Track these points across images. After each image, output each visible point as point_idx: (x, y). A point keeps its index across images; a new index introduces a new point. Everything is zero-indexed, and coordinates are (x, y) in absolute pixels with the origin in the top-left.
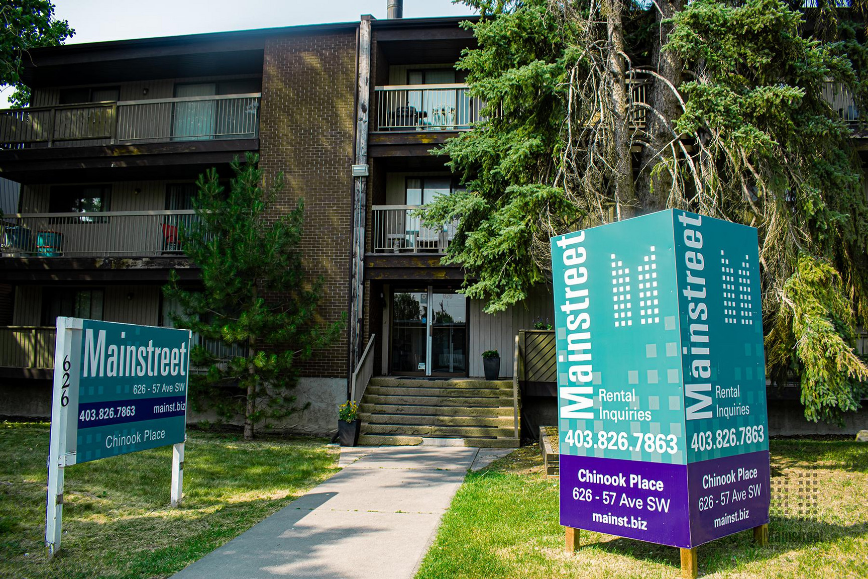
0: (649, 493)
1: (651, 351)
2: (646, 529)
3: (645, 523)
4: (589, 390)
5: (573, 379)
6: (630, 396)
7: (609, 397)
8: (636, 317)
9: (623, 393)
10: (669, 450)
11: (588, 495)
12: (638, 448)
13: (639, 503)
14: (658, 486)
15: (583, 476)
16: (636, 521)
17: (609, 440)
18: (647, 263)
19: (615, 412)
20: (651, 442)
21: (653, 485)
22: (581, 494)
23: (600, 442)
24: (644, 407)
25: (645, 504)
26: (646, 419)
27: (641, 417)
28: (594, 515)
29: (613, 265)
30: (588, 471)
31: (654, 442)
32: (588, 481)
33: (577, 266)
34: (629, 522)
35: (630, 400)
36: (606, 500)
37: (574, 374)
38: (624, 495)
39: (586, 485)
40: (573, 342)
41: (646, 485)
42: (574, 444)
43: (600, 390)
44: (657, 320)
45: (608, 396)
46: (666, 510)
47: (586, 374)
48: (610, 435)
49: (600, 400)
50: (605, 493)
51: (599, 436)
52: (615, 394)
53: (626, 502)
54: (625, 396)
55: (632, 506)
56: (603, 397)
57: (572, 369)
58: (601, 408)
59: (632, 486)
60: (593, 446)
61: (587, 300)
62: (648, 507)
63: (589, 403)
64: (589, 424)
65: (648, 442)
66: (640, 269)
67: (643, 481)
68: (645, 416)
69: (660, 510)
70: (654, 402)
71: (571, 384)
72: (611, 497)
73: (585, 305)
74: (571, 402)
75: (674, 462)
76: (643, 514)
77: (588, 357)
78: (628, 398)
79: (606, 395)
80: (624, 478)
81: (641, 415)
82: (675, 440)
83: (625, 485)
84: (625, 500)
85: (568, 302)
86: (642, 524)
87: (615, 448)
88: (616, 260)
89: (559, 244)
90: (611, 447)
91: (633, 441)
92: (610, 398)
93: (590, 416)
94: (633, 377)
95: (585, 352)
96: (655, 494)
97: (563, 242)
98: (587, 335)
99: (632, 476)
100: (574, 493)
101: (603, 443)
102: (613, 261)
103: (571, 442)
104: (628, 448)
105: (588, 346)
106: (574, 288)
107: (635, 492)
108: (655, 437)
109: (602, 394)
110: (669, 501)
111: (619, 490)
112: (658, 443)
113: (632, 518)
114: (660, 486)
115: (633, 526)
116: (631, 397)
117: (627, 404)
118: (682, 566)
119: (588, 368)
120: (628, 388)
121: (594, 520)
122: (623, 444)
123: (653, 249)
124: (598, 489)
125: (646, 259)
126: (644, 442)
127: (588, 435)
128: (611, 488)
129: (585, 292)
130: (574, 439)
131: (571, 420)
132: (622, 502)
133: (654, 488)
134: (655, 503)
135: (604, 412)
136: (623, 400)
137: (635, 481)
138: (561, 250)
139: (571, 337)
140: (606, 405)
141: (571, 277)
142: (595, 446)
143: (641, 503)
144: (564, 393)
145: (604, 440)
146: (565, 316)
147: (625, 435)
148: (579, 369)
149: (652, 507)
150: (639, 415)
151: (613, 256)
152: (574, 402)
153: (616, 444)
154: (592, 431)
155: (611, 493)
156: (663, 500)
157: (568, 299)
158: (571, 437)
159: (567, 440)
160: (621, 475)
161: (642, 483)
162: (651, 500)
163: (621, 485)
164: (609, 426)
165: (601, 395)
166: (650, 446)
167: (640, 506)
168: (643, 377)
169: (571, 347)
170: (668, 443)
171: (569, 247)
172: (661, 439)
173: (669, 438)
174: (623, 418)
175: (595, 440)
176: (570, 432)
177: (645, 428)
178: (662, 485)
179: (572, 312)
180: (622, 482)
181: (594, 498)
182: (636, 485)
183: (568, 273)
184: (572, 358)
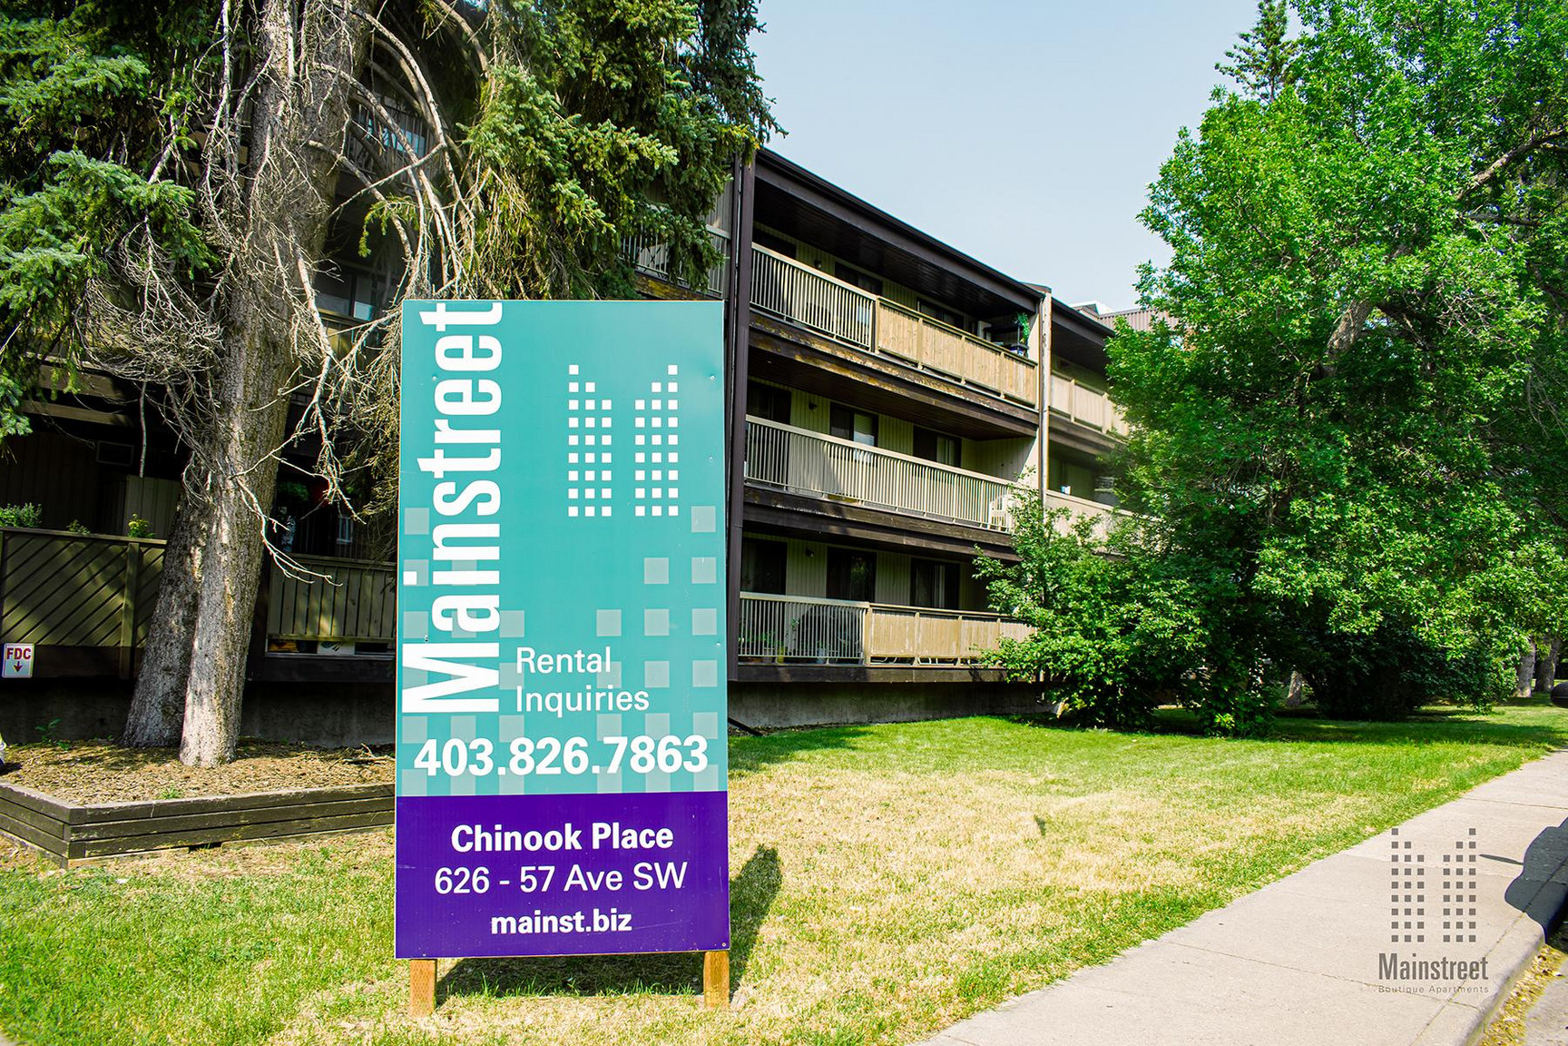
0: (640, 854)
1: (656, 571)
2: (630, 928)
3: (628, 918)
4: (491, 650)
5: (444, 624)
6: (599, 662)
7: (544, 664)
8: (623, 500)
9: (579, 655)
10: (689, 766)
11: (479, 880)
12: (614, 767)
13: (614, 880)
14: (660, 838)
15: (464, 838)
16: (605, 918)
17: (538, 756)
18: (656, 396)
19: (559, 696)
20: (646, 754)
21: (648, 838)
22: (456, 880)
23: (513, 764)
24: (632, 682)
25: (629, 878)
26: (637, 706)
27: (625, 705)
28: (495, 921)
29: (574, 387)
30: (478, 828)
31: (654, 754)
32: (478, 848)
33: (475, 377)
34: (588, 921)
35: (599, 669)
36: (529, 883)
37: (447, 613)
38: (576, 868)
39: (472, 860)
40: (449, 542)
41: (632, 839)
42: (441, 770)
43: (520, 650)
44: (673, 511)
45: (540, 663)
46: (678, 884)
47: (483, 613)
48: (542, 744)
49: (520, 670)
50: (524, 869)
51: (514, 748)
52: (560, 658)
53: (581, 881)
54: (585, 662)
55: (595, 887)
56: (526, 665)
57: (441, 603)
58: (520, 689)
59: (596, 845)
60: (495, 770)
61: (496, 453)
62: (636, 884)
63: (489, 678)
64: (485, 725)
65: (639, 754)
66: (640, 405)
67: (626, 833)
68: (634, 702)
69: (663, 885)
70: (658, 673)
71: (436, 636)
72: (541, 876)
73: (493, 462)
74: (434, 678)
75: (698, 787)
76: (625, 899)
77: (492, 577)
78: (594, 667)
79: (535, 661)
80: (578, 833)
81: (623, 700)
82: (703, 745)
83: (578, 846)
84: (577, 877)
85: (439, 453)
86: (619, 921)
87: (557, 771)
88: (581, 380)
89: (427, 318)
90: (542, 769)
91: (601, 754)
92: (545, 667)
93: (492, 705)
94: (609, 622)
95: (482, 565)
96: (655, 855)
97: (439, 316)
98: (493, 530)
99: (596, 826)
100: (438, 881)
101: (522, 764)
102: (574, 378)
103: (432, 767)
104: (589, 768)
105: (492, 553)
106: (457, 422)
107: (606, 858)
108: (657, 743)
109: (525, 657)
110: (685, 864)
111: (563, 859)
112: (663, 754)
113: (596, 911)
114: (665, 838)
115: (597, 928)
116: (602, 664)
117: (592, 678)
118: (707, 985)
119: (491, 602)
120: (595, 645)
121: (495, 931)
122: (576, 762)
123: (673, 370)
124: (503, 864)
125: (656, 387)
126: (629, 753)
127: (481, 748)
128: (543, 856)
129: (493, 436)
130: (439, 758)
131: (431, 716)
132: (570, 882)
133: (652, 843)
134: (653, 873)
135: (529, 696)
136: (580, 670)
137: (606, 835)
138: (433, 334)
139: (440, 533)
140: (534, 682)
141: (455, 397)
142: (502, 771)
143: (620, 878)
144: (411, 656)
145: (526, 756)
146: (430, 481)
147: (583, 742)
148: (461, 603)
149: (644, 882)
150: (619, 700)
151: (574, 370)
152: (447, 677)
153: (559, 761)
154: (494, 741)
155: (541, 868)
156: (671, 866)
157: (441, 446)
158: (433, 756)
159: (418, 763)
160: (568, 827)
161: (621, 838)
162: (643, 870)
163: (568, 847)
164: (537, 725)
165: (520, 660)
166: (643, 762)
167: (614, 884)
168: (632, 624)
169: (441, 554)
170: (686, 753)
171: (453, 330)
172: (670, 746)
173: (688, 742)
174: (579, 707)
175: (502, 756)
176: (431, 746)
177: (633, 725)
178: (670, 836)
179: (449, 476)
180: (572, 839)
181: (494, 884)
182: (606, 843)
183: (444, 387)
184: (440, 578)
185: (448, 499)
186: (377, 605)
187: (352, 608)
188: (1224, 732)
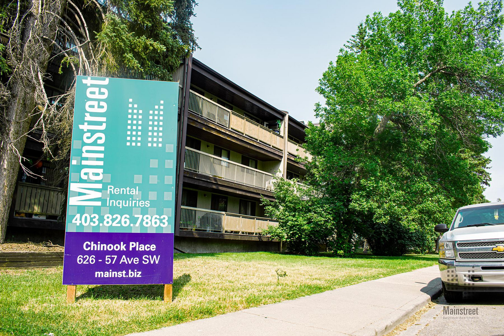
0: (145, 253)
1: (154, 163)
2: (141, 276)
3: (140, 273)
4: (100, 186)
5: (84, 177)
6: (134, 191)
7: (117, 191)
8: (144, 141)
9: (128, 189)
10: (162, 225)
11: (92, 260)
12: (138, 224)
13: (136, 261)
14: (151, 247)
15: (87, 246)
16: (133, 273)
17: (113, 220)
18: (156, 110)
19: (121, 201)
20: (148, 221)
21: (148, 248)
22: (84, 260)
23: (105, 222)
24: (145, 197)
25: (141, 260)
26: (146, 206)
27: (142, 205)
28: (96, 273)
29: (130, 106)
30: (92, 243)
31: (151, 221)
32: (92, 249)
33: (99, 100)
34: (127, 274)
35: (134, 193)
36: (108, 261)
37: (86, 174)
38: (124, 256)
39: (90, 253)
40: (87, 151)
41: (142, 248)
42: (81, 224)
43: (109, 186)
44: (160, 145)
45: (115, 191)
46: (157, 262)
47: (98, 174)
48: (114, 216)
49: (108, 193)
50: (107, 256)
51: (105, 217)
52: (122, 189)
53: (125, 261)
54: (130, 191)
55: (130, 263)
56: (111, 191)
57: (84, 171)
58: (108, 199)
59: (131, 249)
60: (99, 224)
61: (104, 125)
62: (143, 262)
63: (99, 195)
64: (96, 210)
65: (146, 220)
66: (151, 112)
67: (140, 245)
68: (145, 204)
69: (152, 262)
70: (153, 195)
71: (81, 181)
72: (112, 259)
73: (103, 127)
74: (80, 194)
75: (165, 232)
76: (139, 267)
77: (101, 163)
78: (133, 192)
79: (114, 190)
80: (125, 245)
81: (141, 204)
82: (167, 218)
83: (125, 249)
84: (124, 259)
85: (86, 124)
86: (137, 274)
87: (119, 225)
88: (133, 103)
89: (84, 81)
90: (114, 224)
91: (133, 220)
92: (117, 192)
93: (99, 204)
94: (138, 179)
95: (98, 159)
96: (150, 253)
97: (88, 81)
98: (102, 148)
99: (131, 243)
100: (78, 259)
101: (108, 222)
102: (130, 103)
103: (78, 223)
104: (130, 225)
105: (102, 156)
106: (92, 114)
107: (134, 253)
108: (152, 217)
109: (110, 189)
110: (159, 256)
111: (120, 254)
112: (154, 220)
113: (130, 271)
114: (153, 247)
115: (130, 276)
116: (135, 192)
117: (132, 196)
118: (165, 295)
119: (100, 171)
120: (133, 186)
121: (96, 276)
122: (125, 222)
123: (162, 102)
124: (100, 255)
125: (157, 107)
126: (143, 220)
127: (95, 217)
128: (113, 252)
129: (104, 119)
130: (81, 220)
131: (78, 206)
132: (122, 261)
133: (149, 249)
134: (149, 259)
135: (111, 201)
136: (128, 193)
137: (134, 246)
138: (86, 87)
139: (85, 148)
140: (113, 197)
141: (92, 106)
142: (101, 225)
143: (138, 260)
144: (73, 187)
145: (109, 220)
146: (83, 132)
147: (128, 216)
148: (91, 171)
149: (146, 261)
150: (140, 203)
151: (131, 100)
152: (85, 194)
153: (120, 222)
154: (99, 215)
155: (112, 256)
156: (155, 256)
157: (86, 121)
158: (78, 219)
159: (74, 221)
160: (122, 243)
161: (139, 247)
162: (146, 258)
163: (122, 250)
164: (113, 210)
165: (109, 189)
166: (147, 223)
167: (136, 262)
168: (146, 179)
169: (85, 155)
170: (161, 221)
171: (92, 86)
172: (156, 218)
173: (162, 217)
174: (127, 205)
175: (101, 220)
176: (78, 216)
177: (144, 211)
178: (155, 247)
179: (89, 131)
180: (123, 247)
181: (97, 261)
182: (134, 249)
183: (88, 103)
184: (84, 163)
185: (88, 138)
186: (55, 202)
187: (46, 203)
188: (341, 256)
